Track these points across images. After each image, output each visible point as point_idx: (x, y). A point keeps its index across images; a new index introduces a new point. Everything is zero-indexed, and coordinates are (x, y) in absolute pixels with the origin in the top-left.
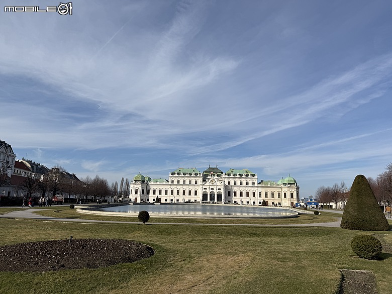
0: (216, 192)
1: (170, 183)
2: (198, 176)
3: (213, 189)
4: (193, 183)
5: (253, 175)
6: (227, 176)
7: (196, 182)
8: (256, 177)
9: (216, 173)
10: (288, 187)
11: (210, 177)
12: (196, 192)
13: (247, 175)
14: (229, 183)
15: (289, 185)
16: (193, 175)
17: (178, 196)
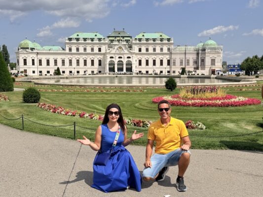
0: (125, 61)
1: (67, 51)
2: (102, 42)
3: (121, 58)
4: (96, 50)
5: (169, 40)
6: (138, 42)
7: (100, 49)
8: (172, 42)
9: (123, 37)
10: (208, 53)
11: (117, 43)
12: (100, 61)
13: (162, 40)
14: (140, 50)
15: (209, 50)
16: (96, 41)
17: (78, 67)
